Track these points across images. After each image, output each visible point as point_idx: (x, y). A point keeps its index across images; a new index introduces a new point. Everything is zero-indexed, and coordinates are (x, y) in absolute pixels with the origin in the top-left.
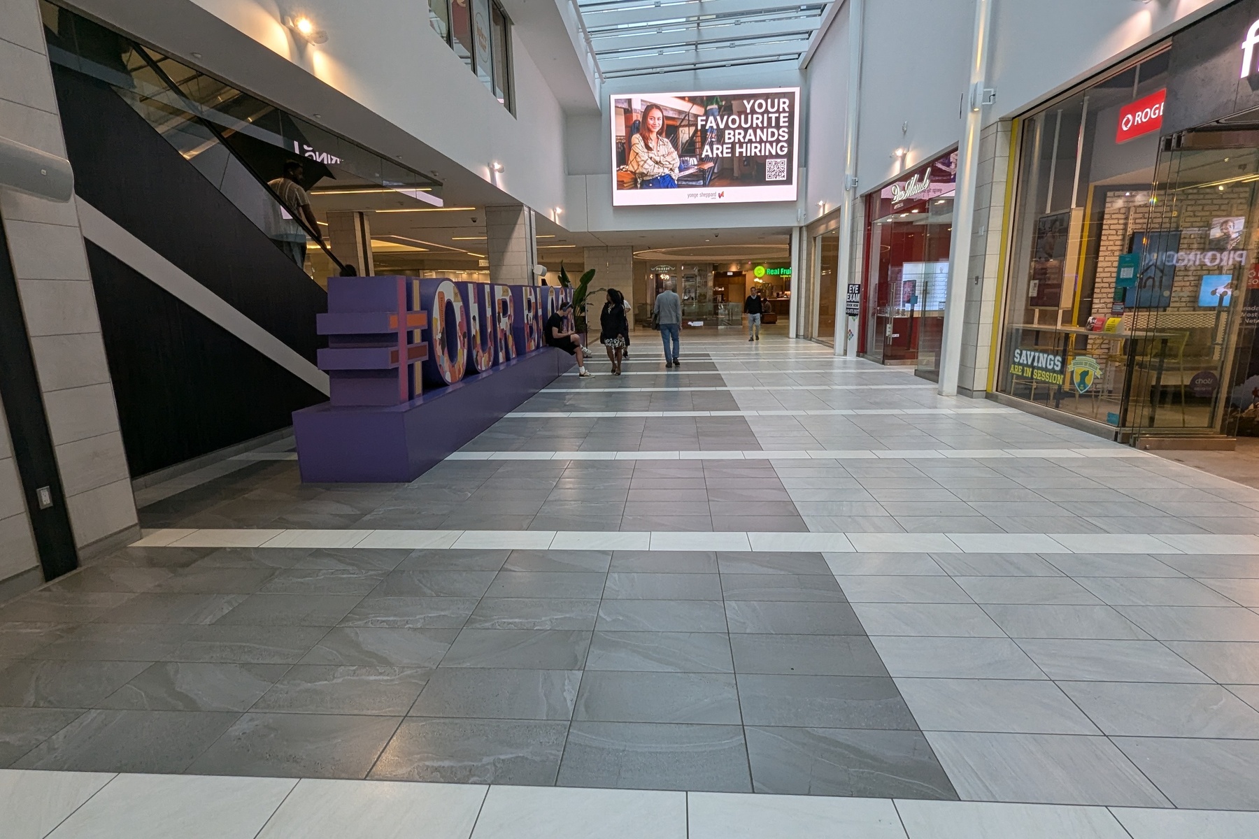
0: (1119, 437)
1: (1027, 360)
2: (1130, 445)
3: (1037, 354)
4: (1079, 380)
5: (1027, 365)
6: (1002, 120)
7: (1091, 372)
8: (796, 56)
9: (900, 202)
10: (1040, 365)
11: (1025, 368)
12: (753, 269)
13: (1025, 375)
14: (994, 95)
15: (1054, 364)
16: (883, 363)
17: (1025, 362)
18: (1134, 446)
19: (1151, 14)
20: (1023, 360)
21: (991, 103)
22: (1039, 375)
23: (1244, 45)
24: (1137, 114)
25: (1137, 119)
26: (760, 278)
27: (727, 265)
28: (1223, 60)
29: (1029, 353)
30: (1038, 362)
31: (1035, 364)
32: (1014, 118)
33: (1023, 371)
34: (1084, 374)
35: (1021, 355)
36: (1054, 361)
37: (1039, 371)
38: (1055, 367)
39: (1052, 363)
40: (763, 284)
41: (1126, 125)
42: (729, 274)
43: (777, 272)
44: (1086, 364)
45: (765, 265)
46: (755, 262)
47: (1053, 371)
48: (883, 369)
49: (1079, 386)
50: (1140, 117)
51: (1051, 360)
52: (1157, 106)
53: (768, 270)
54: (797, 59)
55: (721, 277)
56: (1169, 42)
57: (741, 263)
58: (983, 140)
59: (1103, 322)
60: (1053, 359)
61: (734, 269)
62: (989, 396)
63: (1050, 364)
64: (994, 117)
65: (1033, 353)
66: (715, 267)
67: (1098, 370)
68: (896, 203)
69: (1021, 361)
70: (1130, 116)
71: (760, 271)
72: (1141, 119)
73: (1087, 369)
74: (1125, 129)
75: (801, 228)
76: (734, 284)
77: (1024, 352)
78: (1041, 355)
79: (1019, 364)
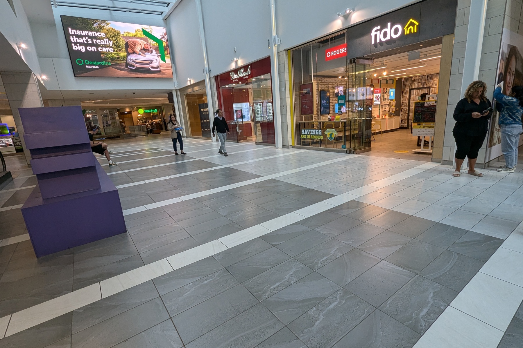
0: (348, 152)
1: (307, 132)
2: (352, 154)
3: (311, 130)
4: (329, 136)
5: (308, 134)
6: (285, 50)
7: (334, 133)
8: (160, 13)
9: (235, 79)
10: (313, 134)
11: (307, 136)
12: (137, 110)
13: (307, 138)
14: (280, 41)
15: (319, 133)
16: (238, 142)
17: (307, 133)
18: (353, 153)
19: (341, 20)
20: (306, 133)
21: (279, 44)
22: (313, 137)
23: (372, 34)
24: (332, 52)
25: (332, 54)
26: (141, 114)
27: (124, 108)
28: (365, 38)
29: (308, 130)
30: (312, 133)
31: (311, 134)
32: (288, 50)
33: (306, 136)
34: (331, 135)
35: (304, 131)
36: (319, 132)
37: (313, 136)
38: (319, 134)
39: (318, 132)
40: (142, 117)
41: (328, 55)
42: (125, 113)
43: (149, 111)
44: (331, 131)
45: (143, 108)
46: (137, 107)
47: (319, 135)
48: (238, 144)
49: (330, 138)
50: (333, 53)
51: (317, 131)
52: (338, 50)
53: (145, 111)
54: (161, 15)
55: (122, 114)
56: (346, 30)
57: (131, 107)
58: (278, 56)
59: (334, 117)
60: (318, 131)
61: (128, 110)
62: (293, 147)
63: (317, 133)
64: (282, 49)
65: (309, 130)
66: (118, 110)
67: (336, 133)
68: (234, 80)
69: (305, 133)
70: (329, 53)
71: (141, 111)
72: (333, 54)
73: (332, 133)
74: (328, 57)
75: (176, 90)
76: (127, 117)
77: (306, 130)
78: (313, 130)
79: (304, 134)
